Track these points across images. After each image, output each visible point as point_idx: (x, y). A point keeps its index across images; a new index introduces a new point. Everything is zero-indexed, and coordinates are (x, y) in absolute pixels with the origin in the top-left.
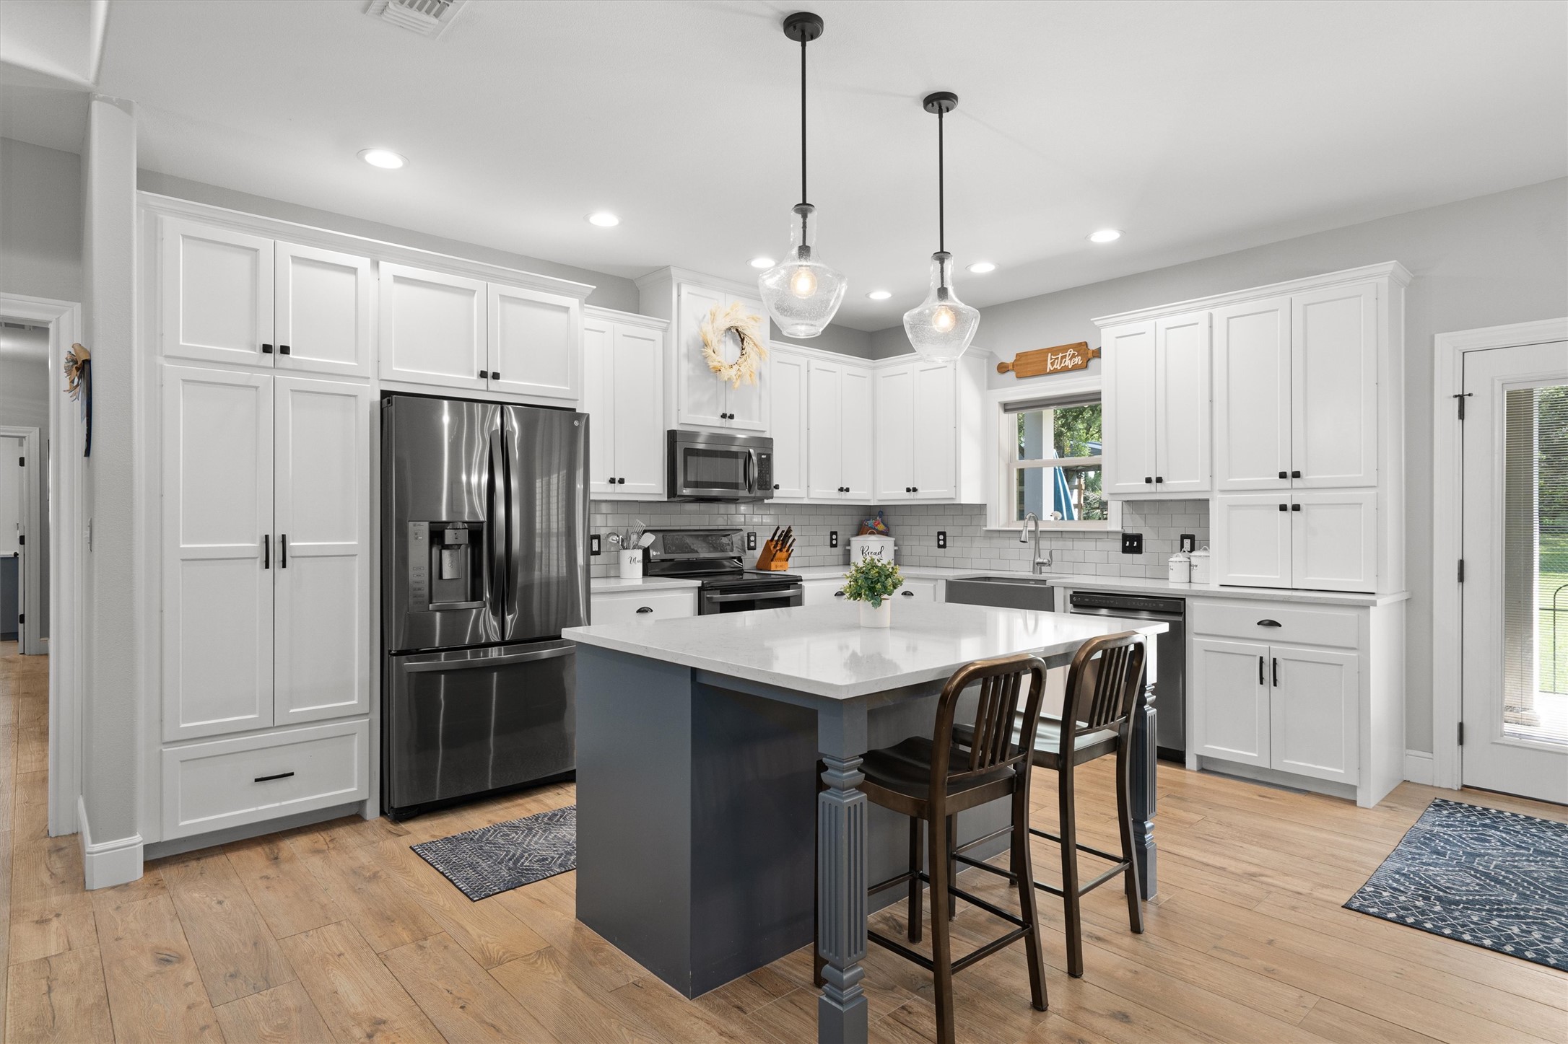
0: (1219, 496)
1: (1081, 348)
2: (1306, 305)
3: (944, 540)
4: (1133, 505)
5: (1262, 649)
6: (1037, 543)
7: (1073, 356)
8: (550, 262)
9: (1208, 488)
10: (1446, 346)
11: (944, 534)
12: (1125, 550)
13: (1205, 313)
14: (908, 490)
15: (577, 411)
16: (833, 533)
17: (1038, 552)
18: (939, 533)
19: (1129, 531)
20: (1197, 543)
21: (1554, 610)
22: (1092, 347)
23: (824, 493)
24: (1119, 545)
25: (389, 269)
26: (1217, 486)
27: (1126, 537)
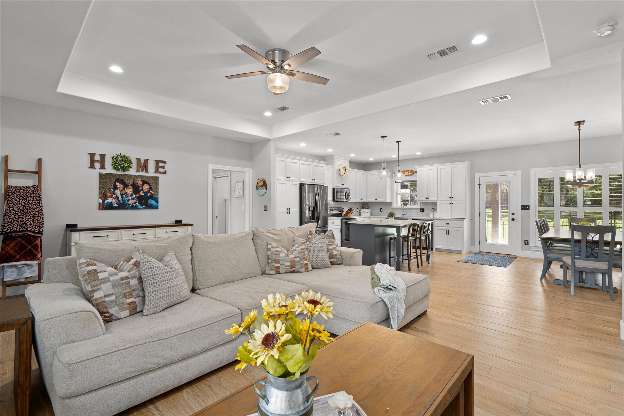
0: (439, 201)
1: (412, 171)
2: (454, 168)
3: (382, 210)
4: (423, 203)
5: (446, 228)
6: (403, 210)
7: (410, 173)
8: (313, 155)
9: (437, 200)
10: (477, 175)
11: (382, 208)
12: (421, 212)
13: (437, 167)
14: (375, 199)
15: (324, 186)
16: (357, 208)
17: (403, 212)
18: (381, 208)
19: (422, 208)
20: (435, 210)
21: (503, 225)
22: (414, 171)
23: (358, 200)
24: (420, 211)
25: (301, 162)
26: (439, 200)
27: (421, 209)
